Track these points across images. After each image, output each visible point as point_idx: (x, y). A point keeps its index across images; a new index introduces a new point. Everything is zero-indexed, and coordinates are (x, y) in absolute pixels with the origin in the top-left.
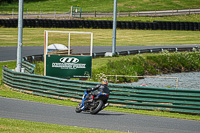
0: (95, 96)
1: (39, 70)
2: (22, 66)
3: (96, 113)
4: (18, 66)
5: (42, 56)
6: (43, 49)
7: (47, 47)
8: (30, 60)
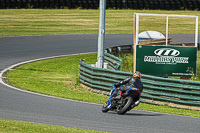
0: (123, 92)
1: (126, 65)
2: (104, 60)
3: (124, 113)
4: (100, 60)
5: (131, 46)
6: (132, 37)
7: (138, 36)
8: (115, 51)
